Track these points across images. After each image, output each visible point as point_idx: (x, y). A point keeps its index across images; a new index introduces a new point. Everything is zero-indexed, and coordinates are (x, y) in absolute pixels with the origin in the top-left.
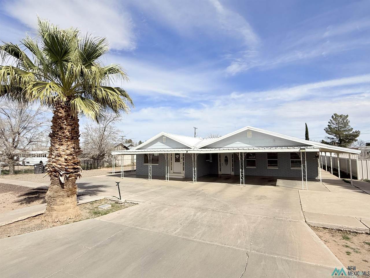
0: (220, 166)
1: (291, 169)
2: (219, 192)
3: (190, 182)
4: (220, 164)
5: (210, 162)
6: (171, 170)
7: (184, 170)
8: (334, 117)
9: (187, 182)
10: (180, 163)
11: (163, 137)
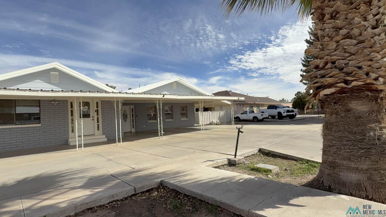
1: (181, 119)
6: (72, 132)
7: (98, 130)
10: (91, 118)
11: (51, 72)
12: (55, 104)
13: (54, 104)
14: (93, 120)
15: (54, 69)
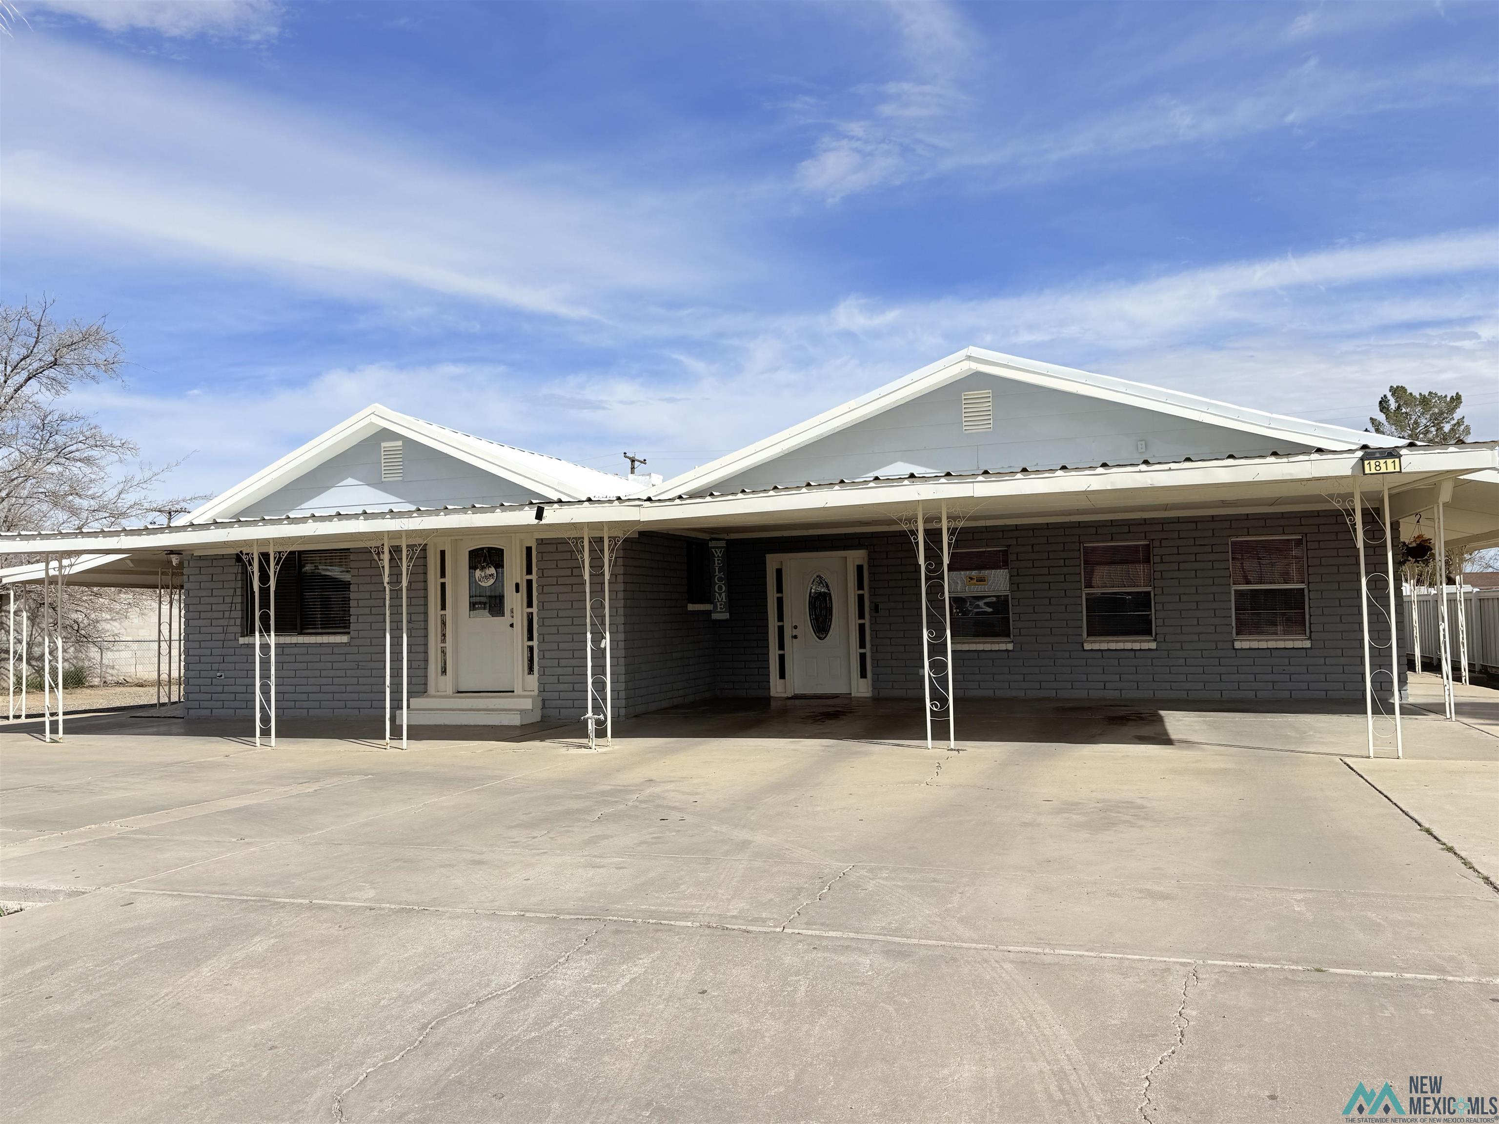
0: (781, 646)
1: (1238, 645)
2: (778, 788)
3: (568, 745)
4: (781, 630)
5: (715, 616)
6: (444, 672)
7: (531, 670)
8: (1393, 405)
9: (547, 744)
10: (506, 620)
11: (383, 444)
14: (512, 625)
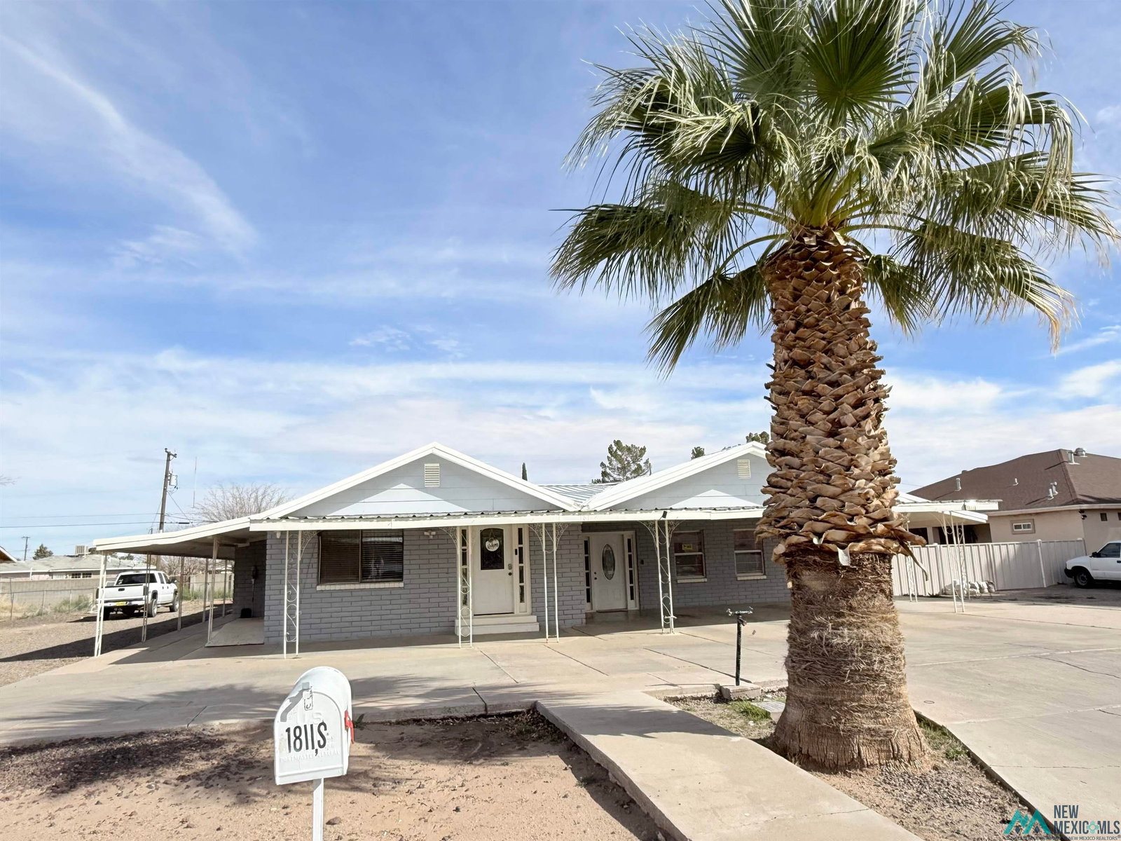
0: (588, 585)
4: (587, 575)
6: (464, 603)
7: (522, 600)
10: (507, 570)
11: (426, 465)
12: (431, 537)
13: (428, 536)
14: (510, 574)
15: (432, 458)
